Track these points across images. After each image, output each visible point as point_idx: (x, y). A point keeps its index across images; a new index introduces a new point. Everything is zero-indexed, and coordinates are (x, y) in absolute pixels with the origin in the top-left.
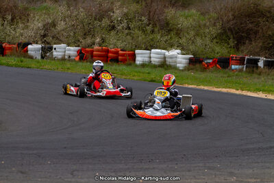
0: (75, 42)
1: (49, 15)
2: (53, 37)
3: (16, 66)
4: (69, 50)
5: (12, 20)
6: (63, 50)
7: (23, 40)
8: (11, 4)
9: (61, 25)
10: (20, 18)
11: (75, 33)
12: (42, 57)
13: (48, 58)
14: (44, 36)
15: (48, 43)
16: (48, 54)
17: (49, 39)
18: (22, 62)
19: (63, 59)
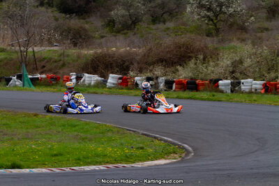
0: (260, 77)
1: (236, 53)
2: (241, 73)
3: (209, 100)
4: (256, 84)
5: (204, 59)
6: (250, 84)
7: (214, 76)
8: (202, 46)
9: (248, 62)
10: (211, 57)
11: (260, 69)
12: (232, 91)
13: (237, 92)
14: (233, 72)
15: (237, 79)
16: (237, 88)
17: (237, 75)
18: (214, 96)
19: (250, 92)
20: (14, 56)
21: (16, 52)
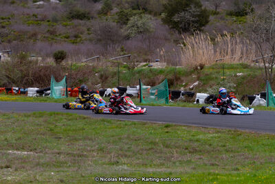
20: (258, 73)
21: (260, 69)
